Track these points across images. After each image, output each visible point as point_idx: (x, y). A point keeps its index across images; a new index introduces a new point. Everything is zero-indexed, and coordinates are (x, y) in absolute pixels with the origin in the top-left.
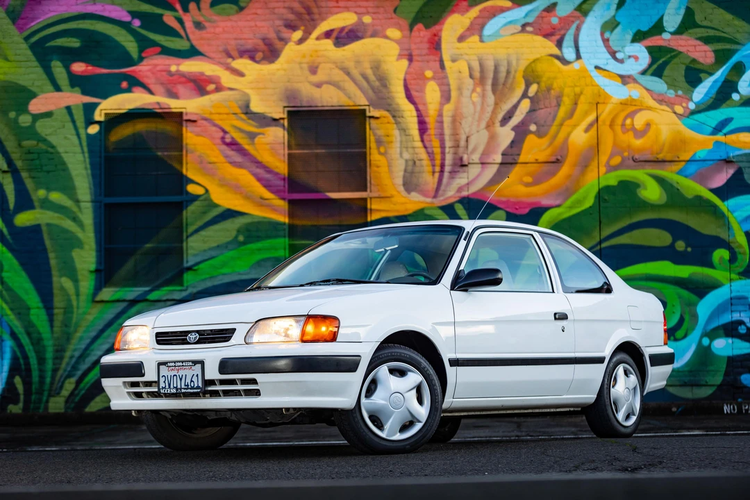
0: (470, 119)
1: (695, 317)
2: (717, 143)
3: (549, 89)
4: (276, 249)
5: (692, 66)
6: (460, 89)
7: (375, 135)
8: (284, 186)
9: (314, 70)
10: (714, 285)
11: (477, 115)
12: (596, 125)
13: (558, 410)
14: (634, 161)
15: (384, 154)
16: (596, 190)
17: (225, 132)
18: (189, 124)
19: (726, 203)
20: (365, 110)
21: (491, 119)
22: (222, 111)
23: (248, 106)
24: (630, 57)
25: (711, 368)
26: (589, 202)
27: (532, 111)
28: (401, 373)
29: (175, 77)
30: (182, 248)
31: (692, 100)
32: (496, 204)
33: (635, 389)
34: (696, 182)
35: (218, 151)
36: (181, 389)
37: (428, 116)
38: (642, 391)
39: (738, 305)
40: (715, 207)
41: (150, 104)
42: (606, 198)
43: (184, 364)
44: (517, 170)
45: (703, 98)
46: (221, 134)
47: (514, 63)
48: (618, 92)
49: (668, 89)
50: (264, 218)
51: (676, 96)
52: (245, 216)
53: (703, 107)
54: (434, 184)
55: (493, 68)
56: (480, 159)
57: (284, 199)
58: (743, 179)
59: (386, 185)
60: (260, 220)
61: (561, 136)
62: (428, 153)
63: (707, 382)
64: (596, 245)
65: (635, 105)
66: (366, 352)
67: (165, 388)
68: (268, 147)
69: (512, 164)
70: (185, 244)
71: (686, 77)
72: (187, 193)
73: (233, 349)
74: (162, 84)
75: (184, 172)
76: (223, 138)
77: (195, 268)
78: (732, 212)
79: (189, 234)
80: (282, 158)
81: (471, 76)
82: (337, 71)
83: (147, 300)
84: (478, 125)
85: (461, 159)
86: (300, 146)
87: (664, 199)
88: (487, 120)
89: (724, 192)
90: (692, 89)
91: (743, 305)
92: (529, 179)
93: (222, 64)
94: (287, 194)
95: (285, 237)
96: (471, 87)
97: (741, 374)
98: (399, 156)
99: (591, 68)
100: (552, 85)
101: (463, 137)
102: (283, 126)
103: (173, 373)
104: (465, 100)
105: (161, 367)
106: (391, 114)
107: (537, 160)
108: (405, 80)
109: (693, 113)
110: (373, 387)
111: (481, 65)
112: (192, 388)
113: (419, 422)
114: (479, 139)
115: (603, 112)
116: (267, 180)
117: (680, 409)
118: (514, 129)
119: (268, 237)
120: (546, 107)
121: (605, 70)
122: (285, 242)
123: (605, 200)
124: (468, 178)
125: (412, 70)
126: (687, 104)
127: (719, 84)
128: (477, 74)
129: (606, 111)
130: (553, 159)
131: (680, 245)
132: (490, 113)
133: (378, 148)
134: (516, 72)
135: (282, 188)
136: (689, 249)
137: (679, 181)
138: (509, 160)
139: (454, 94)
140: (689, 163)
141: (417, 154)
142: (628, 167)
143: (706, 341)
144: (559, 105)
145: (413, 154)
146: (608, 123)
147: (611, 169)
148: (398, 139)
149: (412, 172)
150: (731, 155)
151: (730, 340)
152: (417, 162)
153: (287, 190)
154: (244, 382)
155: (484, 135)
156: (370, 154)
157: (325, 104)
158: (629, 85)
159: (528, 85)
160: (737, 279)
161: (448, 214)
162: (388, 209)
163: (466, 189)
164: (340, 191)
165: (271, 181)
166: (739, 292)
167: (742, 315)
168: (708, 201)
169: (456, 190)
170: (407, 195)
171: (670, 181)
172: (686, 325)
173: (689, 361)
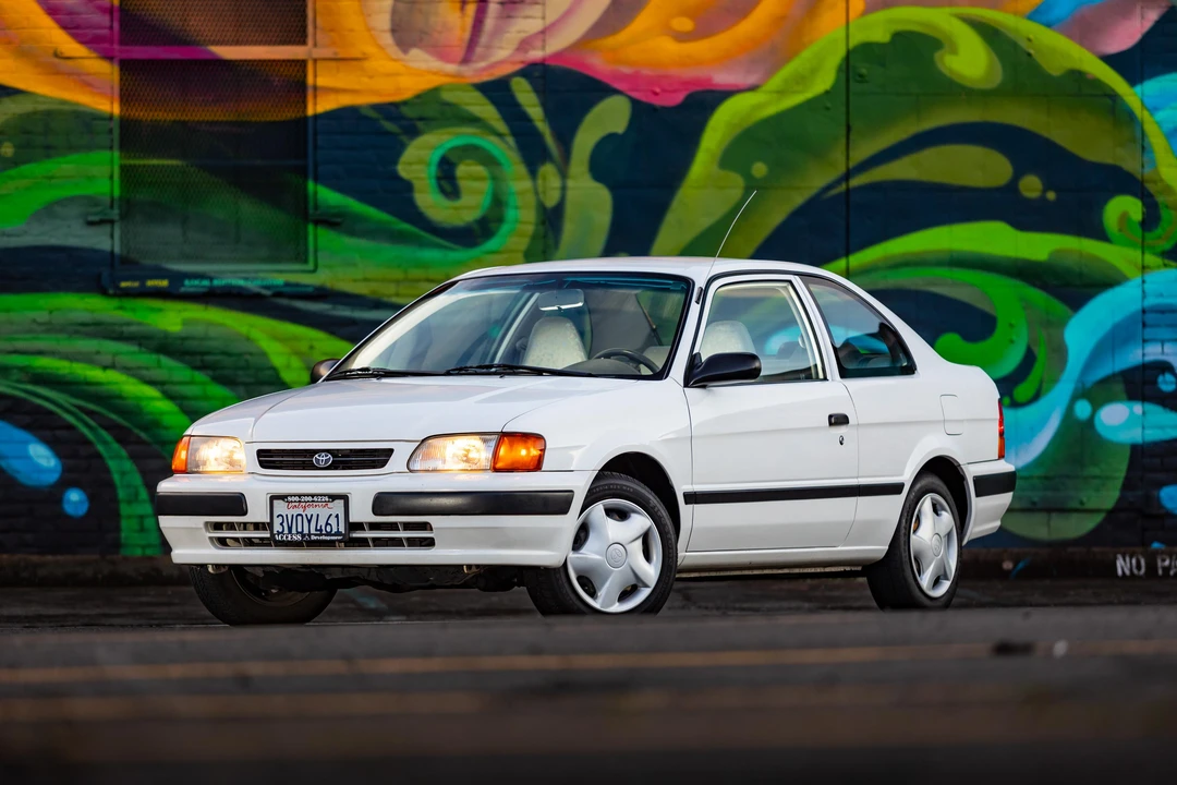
1: (1059, 352)
4: (91, 178)
8: (111, 28)
10: (1106, 280)
13: (828, 570)
16: (842, 53)
19: (1138, 89)
25: (1095, 471)
26: (824, 81)
28: (621, 515)
32: (605, 80)
33: (949, 535)
34: (1072, 37)
36: (309, 535)
38: (960, 540)
39: (1158, 326)
40: (1113, 97)
42: (864, 71)
43: (315, 499)
44: (658, 2)
50: (64, 102)
52: (19, 98)
54: (463, 30)
57: (108, 57)
59: (352, 30)
60: (54, 106)
63: (1082, 503)
64: (838, 182)
66: (580, 485)
67: (282, 533)
73: (391, 478)
78: (1153, 110)
87: (997, 78)
89: (1133, 64)
91: (1172, 326)
92: (686, 25)
94: (116, 47)
95: (111, 148)
97: (1161, 485)
103: (296, 512)
105: (275, 502)
110: (582, 535)
112: (328, 534)
113: (646, 586)
116: (70, 12)
117: (1021, 565)
119: (72, 148)
122: (112, 161)
123: (861, 76)
124: (544, 18)
131: (1031, 186)
135: (105, 32)
136: (1051, 196)
137: (1031, 36)
142: (917, 1)
143: (1083, 409)
147: (877, 3)
149: (414, 2)
151: (1138, 408)
153: (116, 37)
154: (408, 526)
160: (1159, 267)
161: (494, 102)
162: (357, 87)
163: (539, 43)
164: (237, 43)
165: (78, 14)
166: (1161, 295)
167: (1166, 350)
168: (1096, 83)
169: (514, 45)
170: (400, 55)
171: (1011, 35)
172: (1038, 370)
173: (1043, 454)
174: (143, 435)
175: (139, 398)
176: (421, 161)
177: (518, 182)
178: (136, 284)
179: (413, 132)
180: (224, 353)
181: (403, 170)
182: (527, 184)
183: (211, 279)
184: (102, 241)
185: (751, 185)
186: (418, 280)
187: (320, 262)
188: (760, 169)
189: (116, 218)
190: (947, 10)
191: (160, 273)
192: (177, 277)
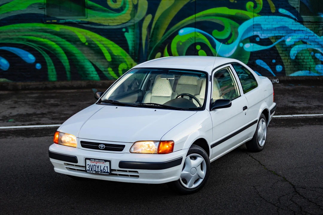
28: (194, 158)
36: (98, 172)
39: (256, 28)
67: (89, 170)
91: (259, 28)
97: (256, 59)
103: (93, 164)
112: (104, 172)
113: (202, 178)
136: (236, 2)
143: (241, 45)
151: (252, 44)
154: (130, 171)
166: (257, 22)
167: (258, 33)
172: (233, 37)
173: (234, 54)
175: (50, 45)
178: (50, 21)
180: (69, 35)
183: (65, 20)
184: (42, 12)
186: (109, 20)
187: (88, 16)
189: (45, 7)
191: (55, 19)
192: (58, 20)
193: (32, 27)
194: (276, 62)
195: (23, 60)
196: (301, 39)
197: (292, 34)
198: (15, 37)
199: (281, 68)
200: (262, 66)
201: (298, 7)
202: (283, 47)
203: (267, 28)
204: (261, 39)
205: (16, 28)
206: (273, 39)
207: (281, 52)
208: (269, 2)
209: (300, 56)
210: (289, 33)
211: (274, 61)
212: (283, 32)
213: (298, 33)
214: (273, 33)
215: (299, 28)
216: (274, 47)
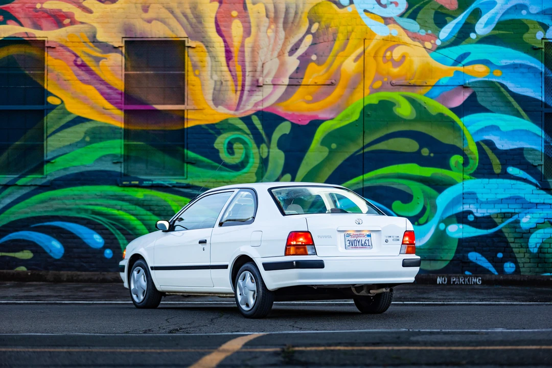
0: (265, 49)
1: (434, 207)
2: (457, 72)
3: (327, 27)
4: (114, 148)
5: (439, 10)
6: (258, 26)
7: (192, 61)
8: (121, 99)
9: (146, 9)
10: (451, 183)
11: (271, 46)
12: (363, 57)
14: (392, 85)
15: (198, 76)
16: (362, 107)
17: (77, 56)
18: (49, 49)
19: (462, 119)
20: (184, 41)
21: (281, 50)
22: (75, 39)
23: (94, 37)
24: (391, 3)
25: (446, 247)
26: (356, 117)
27: (314, 44)
29: (40, 13)
30: (43, 145)
31: (439, 38)
32: (282, 116)
34: (440, 102)
35: (71, 72)
37: (233, 47)
39: (468, 199)
40: (453, 122)
41: (20, 33)
42: (369, 113)
44: (300, 90)
45: (448, 36)
46: (74, 58)
47: (301, 6)
48: (381, 31)
49: (421, 28)
50: (106, 124)
51: (427, 34)
52: (92, 122)
53: (448, 43)
54: (236, 99)
55: (284, 10)
56: (272, 81)
57: (121, 109)
58: (476, 101)
59: (199, 100)
60: (103, 125)
61: (336, 64)
62: (232, 75)
63: (441, 258)
64: (360, 150)
65: (394, 41)
68: (109, 68)
69: (296, 85)
70: (45, 143)
71: (435, 19)
72: (48, 103)
74: (29, 18)
75: (46, 87)
76: (75, 61)
77: (53, 161)
78: (467, 127)
79: (48, 135)
80: (120, 77)
81: (267, 16)
82: (163, 10)
83: (16, 185)
84: (272, 55)
85: (257, 81)
86: (134, 68)
87: (414, 116)
88: (279, 50)
89: (461, 111)
90: (439, 29)
91: (473, 199)
92: (310, 98)
93: (75, 3)
94: (123, 105)
95: (121, 138)
96: (267, 24)
97: (468, 252)
98: (209, 77)
99: (361, 11)
100: (330, 25)
101: (260, 64)
102: (121, 53)
104: (262, 35)
106: (204, 44)
107: (316, 83)
108: (216, 18)
109: (439, 48)
111: (275, 7)
114: (272, 66)
115: (369, 46)
116: (108, 94)
118: (298, 58)
119: (109, 138)
120: (325, 42)
121: (372, 13)
122: (121, 143)
123: (368, 115)
124: (263, 96)
125: (221, 10)
126: (435, 41)
127: (461, 26)
128: (272, 15)
129: (371, 46)
130: (329, 82)
131: (425, 152)
132: (281, 46)
133: (194, 71)
134: (302, 13)
135: (120, 101)
136: (432, 155)
137: (426, 102)
138: (295, 82)
139: (253, 30)
140: (435, 87)
141: (223, 76)
142: (387, 90)
143: (442, 226)
144: (334, 40)
145: (221, 76)
146: (373, 55)
147: (374, 91)
148: (210, 64)
149: (220, 91)
150: (467, 82)
151: (461, 226)
152: (224, 82)
153: (123, 102)
155: (276, 62)
156: (188, 76)
157: (154, 36)
158: (390, 25)
159: (311, 23)
160: (468, 179)
161: (246, 124)
162: (201, 119)
163: (261, 104)
164: (164, 104)
165: (111, 95)
166: (469, 188)
167: (471, 207)
168: (448, 117)
169: (253, 105)
170: (215, 108)
171: (419, 101)
172: (427, 213)
173: (429, 241)
174: (130, 232)
175: (128, 220)
176: (222, 143)
177: (254, 149)
178: (128, 183)
179: (219, 133)
180: (157, 205)
181: (216, 146)
182: (256, 150)
183: (152, 181)
184: (118, 169)
185: (331, 152)
186: (221, 182)
187: (189, 176)
188: (334, 146)
189: (122, 161)
190: (397, 93)
191: (136, 179)
192: (142, 181)
193: (101, 192)
194: (503, 257)
195: (84, 243)
196: (547, 218)
197: (530, 210)
198: (74, 206)
199: (513, 267)
200: (479, 263)
201: (541, 165)
202: (515, 232)
203: (487, 199)
204: (476, 217)
205: (76, 192)
206: (497, 217)
207: (512, 240)
208: (489, 156)
209: (548, 248)
210: (526, 208)
211: (500, 255)
212: (515, 206)
213: (542, 209)
214: (498, 208)
215: (544, 199)
216: (500, 231)
